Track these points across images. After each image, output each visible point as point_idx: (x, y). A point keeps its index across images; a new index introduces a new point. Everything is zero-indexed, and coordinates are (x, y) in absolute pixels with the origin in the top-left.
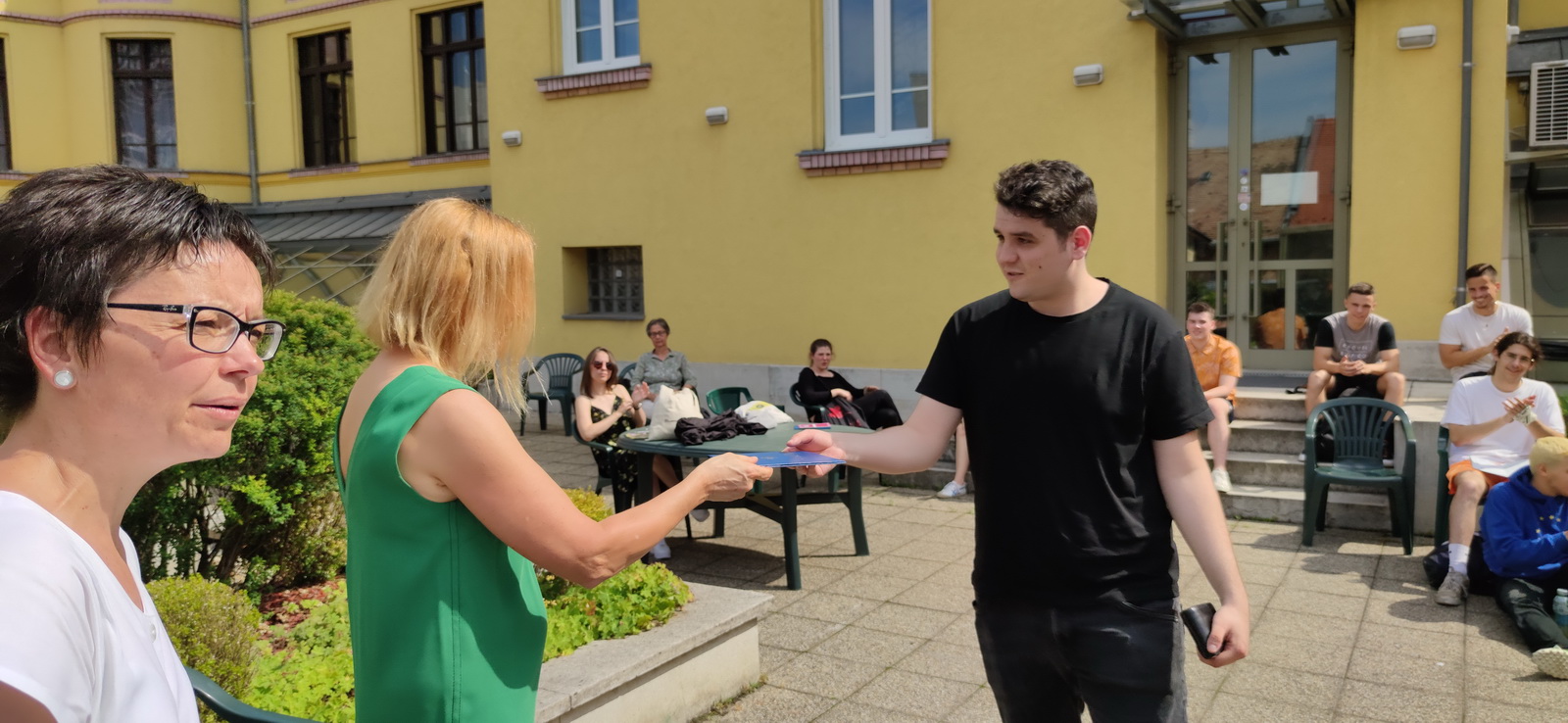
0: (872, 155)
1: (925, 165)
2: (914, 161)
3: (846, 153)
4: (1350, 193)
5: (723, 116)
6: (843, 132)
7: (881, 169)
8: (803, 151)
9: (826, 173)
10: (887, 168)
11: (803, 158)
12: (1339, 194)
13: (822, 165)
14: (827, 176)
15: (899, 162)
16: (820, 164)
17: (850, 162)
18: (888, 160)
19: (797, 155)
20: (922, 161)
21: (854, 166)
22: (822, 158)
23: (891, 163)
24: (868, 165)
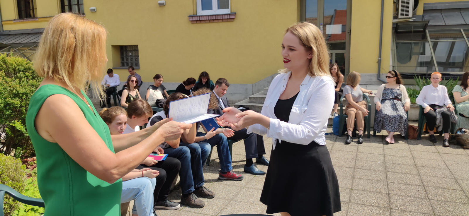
0: (212, 17)
1: (228, 20)
2: (225, 19)
3: (204, 16)
4: (351, 31)
5: (164, 3)
6: (202, 10)
7: (215, 21)
8: (190, 15)
9: (197, 22)
10: (217, 21)
11: (190, 17)
12: (347, 31)
13: (196, 20)
14: (198, 23)
15: (220, 19)
16: (195, 20)
17: (205, 19)
18: (217, 19)
19: (188, 16)
20: (227, 19)
21: (206, 20)
22: (196, 18)
23: (218, 19)
24: (211, 20)
